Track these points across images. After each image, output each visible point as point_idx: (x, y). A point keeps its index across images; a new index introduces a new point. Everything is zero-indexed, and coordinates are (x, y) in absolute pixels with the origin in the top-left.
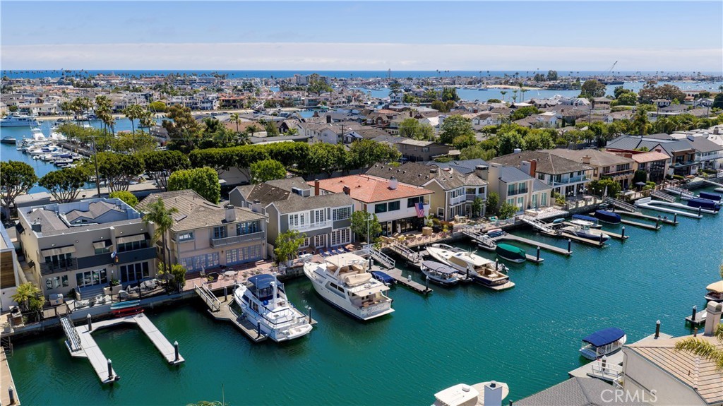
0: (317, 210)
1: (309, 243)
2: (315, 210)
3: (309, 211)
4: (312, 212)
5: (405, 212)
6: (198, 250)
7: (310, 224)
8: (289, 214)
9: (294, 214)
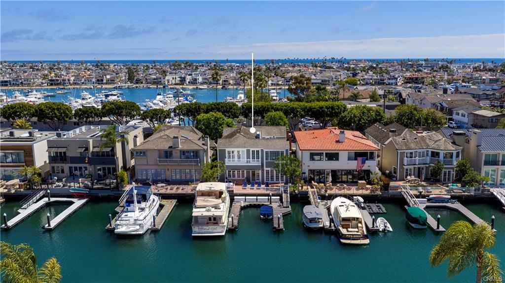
0: (253, 149)
1: (245, 176)
2: (251, 149)
3: (245, 150)
4: (248, 151)
5: (344, 163)
6: (150, 165)
7: (246, 159)
8: (227, 150)
9: (231, 150)
